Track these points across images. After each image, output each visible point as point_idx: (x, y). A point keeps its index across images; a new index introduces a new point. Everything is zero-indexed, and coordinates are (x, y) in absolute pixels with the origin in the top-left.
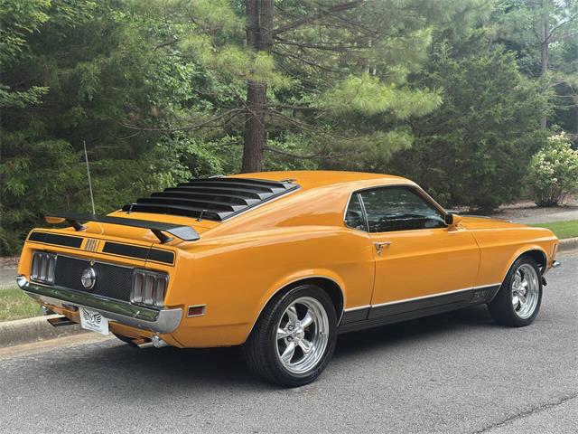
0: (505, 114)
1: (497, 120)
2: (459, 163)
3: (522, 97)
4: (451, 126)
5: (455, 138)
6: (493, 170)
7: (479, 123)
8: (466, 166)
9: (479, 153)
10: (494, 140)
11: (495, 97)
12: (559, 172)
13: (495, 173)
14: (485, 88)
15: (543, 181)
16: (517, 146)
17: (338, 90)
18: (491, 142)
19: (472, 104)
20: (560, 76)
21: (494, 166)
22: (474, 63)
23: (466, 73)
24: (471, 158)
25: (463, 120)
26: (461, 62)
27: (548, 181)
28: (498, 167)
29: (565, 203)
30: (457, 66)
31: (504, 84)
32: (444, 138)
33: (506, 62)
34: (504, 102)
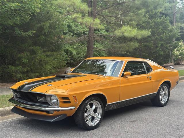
0: (166, 37)
1: (164, 38)
2: (152, 52)
3: (171, 31)
4: (149, 40)
5: (151, 44)
6: (162, 54)
7: (158, 39)
8: (154, 53)
9: (158, 49)
10: (163, 44)
11: (163, 31)
12: (181, 54)
13: (163, 55)
14: (160, 28)
15: (176, 57)
16: (169, 46)
17: (119, 30)
18: (162, 45)
19: (156, 33)
20: (179, 24)
21: (163, 52)
22: (156, 21)
23: (154, 24)
24: (156, 50)
25: (153, 38)
26: (152, 20)
27: (178, 57)
28: (164, 53)
29: (182, 64)
30: (151, 22)
31: (165, 27)
32: (147, 44)
33: (166, 20)
34: (166, 33)
